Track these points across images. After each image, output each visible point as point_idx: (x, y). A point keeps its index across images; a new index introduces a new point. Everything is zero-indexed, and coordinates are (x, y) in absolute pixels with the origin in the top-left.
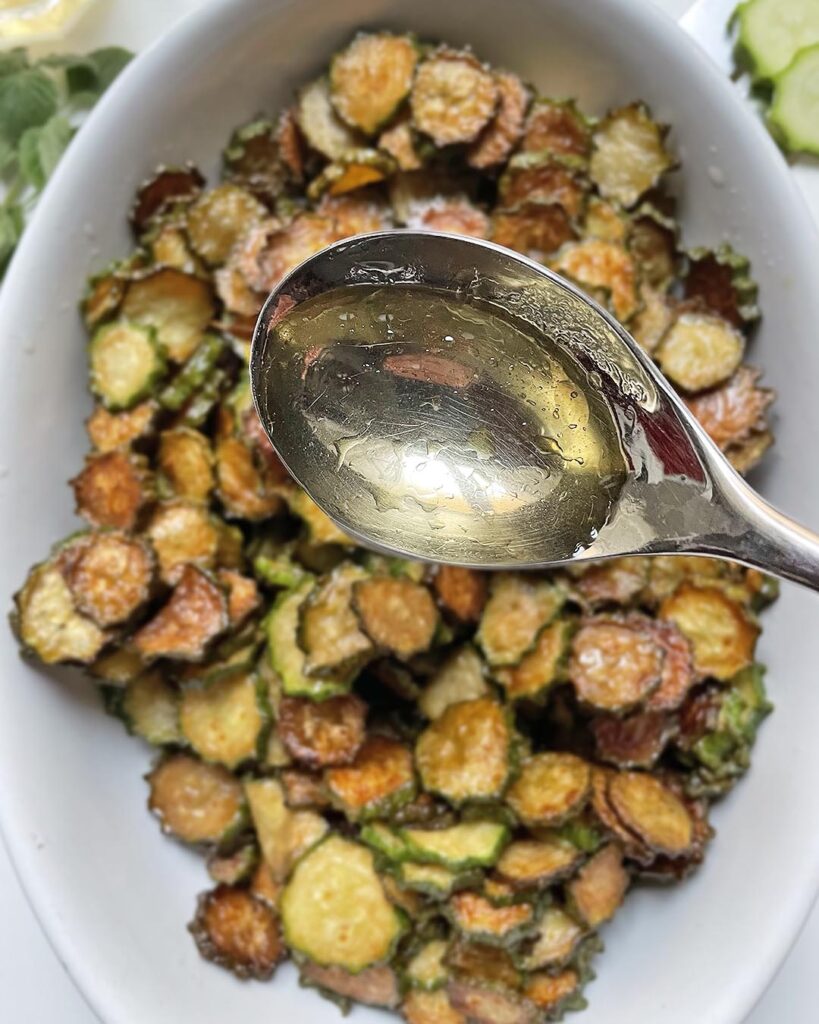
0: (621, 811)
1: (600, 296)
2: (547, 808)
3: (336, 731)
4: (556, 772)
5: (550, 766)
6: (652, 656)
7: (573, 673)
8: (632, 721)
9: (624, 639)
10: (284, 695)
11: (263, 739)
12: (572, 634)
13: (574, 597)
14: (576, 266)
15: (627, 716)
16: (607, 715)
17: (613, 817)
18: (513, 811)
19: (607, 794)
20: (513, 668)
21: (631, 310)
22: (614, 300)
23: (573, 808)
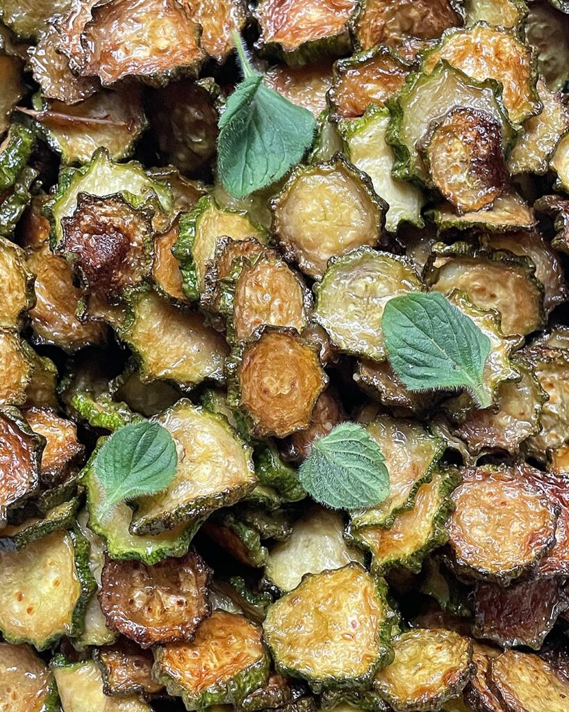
0: (505, 693)
1: (488, 92)
2: (422, 690)
3: (171, 601)
4: (430, 650)
5: (423, 644)
6: (544, 514)
7: (452, 533)
8: (518, 590)
9: (511, 495)
10: (109, 560)
11: (81, 611)
12: (451, 488)
13: (455, 444)
14: (462, 56)
15: (515, 583)
16: (492, 581)
17: (496, 701)
18: (382, 695)
19: (488, 675)
20: (383, 528)
21: (525, 112)
22: (505, 98)
23: (452, 689)
